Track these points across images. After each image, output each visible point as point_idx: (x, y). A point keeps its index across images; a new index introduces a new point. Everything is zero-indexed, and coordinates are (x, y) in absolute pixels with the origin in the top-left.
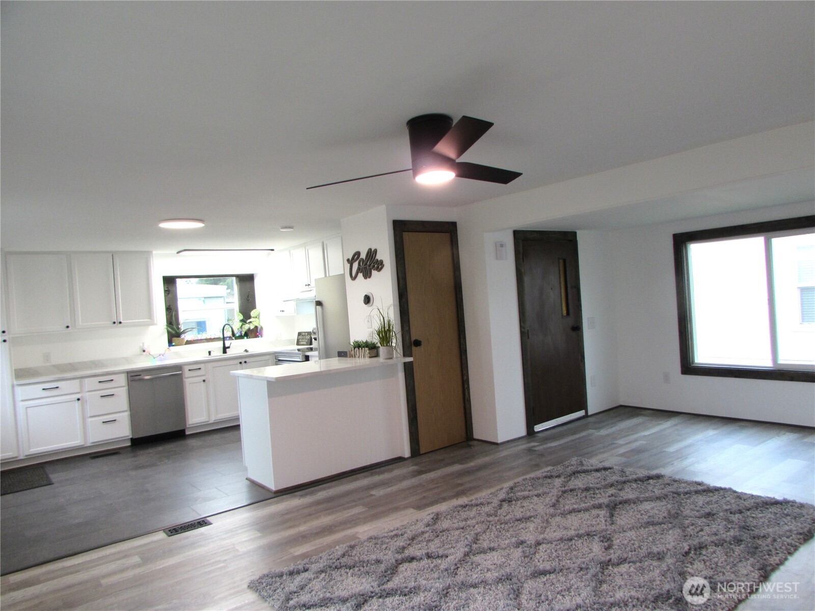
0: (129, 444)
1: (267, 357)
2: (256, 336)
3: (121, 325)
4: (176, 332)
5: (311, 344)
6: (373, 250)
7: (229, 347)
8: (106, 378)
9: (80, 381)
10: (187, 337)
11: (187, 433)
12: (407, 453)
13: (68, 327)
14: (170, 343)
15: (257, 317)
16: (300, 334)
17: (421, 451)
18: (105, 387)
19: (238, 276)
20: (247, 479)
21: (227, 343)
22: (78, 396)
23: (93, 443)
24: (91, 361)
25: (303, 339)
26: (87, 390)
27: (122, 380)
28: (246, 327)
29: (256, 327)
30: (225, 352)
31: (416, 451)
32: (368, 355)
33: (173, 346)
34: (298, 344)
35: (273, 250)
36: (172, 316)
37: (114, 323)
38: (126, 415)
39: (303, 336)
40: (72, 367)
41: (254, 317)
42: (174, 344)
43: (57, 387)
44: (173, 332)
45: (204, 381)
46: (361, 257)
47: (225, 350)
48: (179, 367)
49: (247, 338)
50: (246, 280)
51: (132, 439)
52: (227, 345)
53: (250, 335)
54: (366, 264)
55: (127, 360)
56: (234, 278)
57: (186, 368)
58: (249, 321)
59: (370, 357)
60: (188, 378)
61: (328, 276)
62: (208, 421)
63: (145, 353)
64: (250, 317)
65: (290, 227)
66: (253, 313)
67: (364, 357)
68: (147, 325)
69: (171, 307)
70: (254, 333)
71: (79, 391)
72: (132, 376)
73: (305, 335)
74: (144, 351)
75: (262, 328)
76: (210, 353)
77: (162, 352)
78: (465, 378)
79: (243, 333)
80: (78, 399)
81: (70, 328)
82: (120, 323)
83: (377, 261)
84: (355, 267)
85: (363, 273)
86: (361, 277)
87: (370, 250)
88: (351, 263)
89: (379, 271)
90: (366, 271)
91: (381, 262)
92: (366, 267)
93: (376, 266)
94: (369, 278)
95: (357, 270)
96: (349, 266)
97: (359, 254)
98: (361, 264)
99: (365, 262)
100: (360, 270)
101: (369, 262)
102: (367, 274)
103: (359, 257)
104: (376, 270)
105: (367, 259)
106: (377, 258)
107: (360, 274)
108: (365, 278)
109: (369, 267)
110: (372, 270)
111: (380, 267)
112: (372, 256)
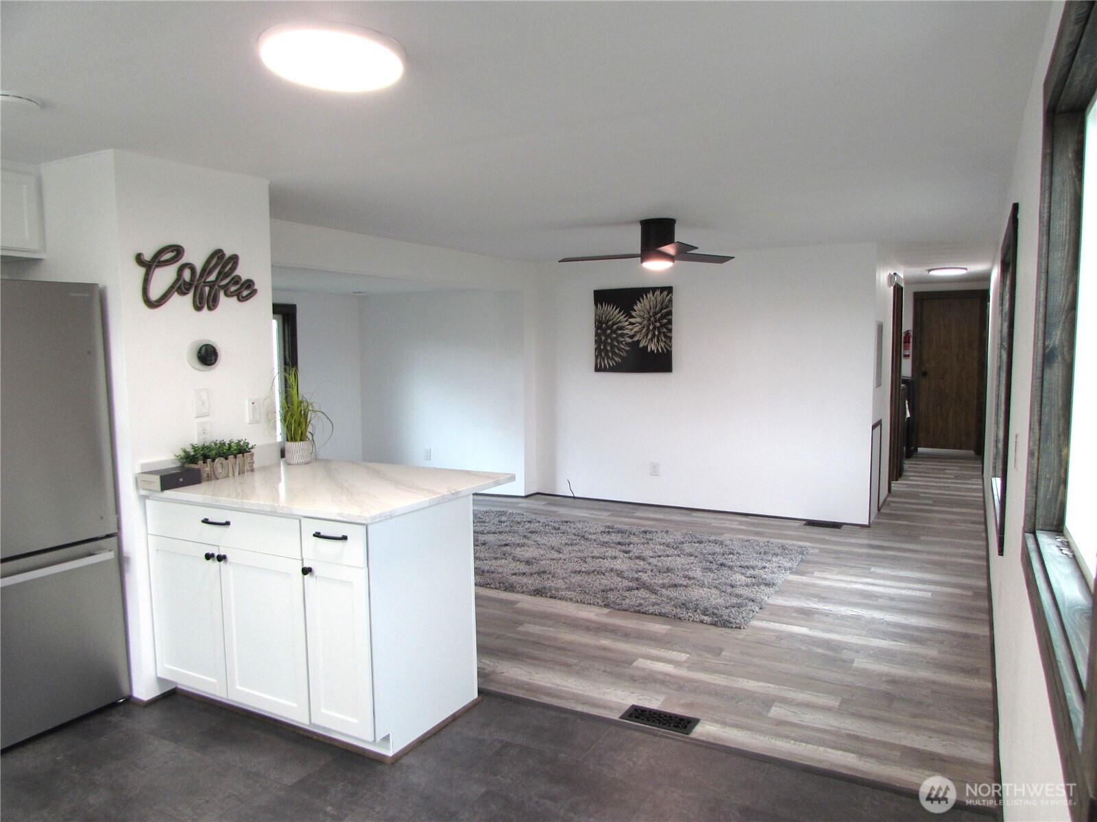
6: (226, 255)
46: (184, 260)
54: (203, 278)
67: (243, 472)
83: (236, 280)
84: (164, 278)
85: (190, 295)
86: (182, 304)
87: (218, 254)
88: (149, 265)
89: (242, 299)
90: (202, 294)
91: (249, 284)
92: (202, 284)
93: (233, 289)
94: (210, 309)
95: (172, 287)
96: (141, 271)
97: (178, 251)
98: (187, 275)
99: (201, 275)
100: (180, 287)
101: (212, 278)
102: (205, 301)
103: (180, 258)
104: (235, 298)
105: (206, 270)
106: (237, 272)
107: (178, 295)
108: (198, 308)
109: (211, 288)
110: (222, 294)
111: (245, 293)
112: (224, 267)
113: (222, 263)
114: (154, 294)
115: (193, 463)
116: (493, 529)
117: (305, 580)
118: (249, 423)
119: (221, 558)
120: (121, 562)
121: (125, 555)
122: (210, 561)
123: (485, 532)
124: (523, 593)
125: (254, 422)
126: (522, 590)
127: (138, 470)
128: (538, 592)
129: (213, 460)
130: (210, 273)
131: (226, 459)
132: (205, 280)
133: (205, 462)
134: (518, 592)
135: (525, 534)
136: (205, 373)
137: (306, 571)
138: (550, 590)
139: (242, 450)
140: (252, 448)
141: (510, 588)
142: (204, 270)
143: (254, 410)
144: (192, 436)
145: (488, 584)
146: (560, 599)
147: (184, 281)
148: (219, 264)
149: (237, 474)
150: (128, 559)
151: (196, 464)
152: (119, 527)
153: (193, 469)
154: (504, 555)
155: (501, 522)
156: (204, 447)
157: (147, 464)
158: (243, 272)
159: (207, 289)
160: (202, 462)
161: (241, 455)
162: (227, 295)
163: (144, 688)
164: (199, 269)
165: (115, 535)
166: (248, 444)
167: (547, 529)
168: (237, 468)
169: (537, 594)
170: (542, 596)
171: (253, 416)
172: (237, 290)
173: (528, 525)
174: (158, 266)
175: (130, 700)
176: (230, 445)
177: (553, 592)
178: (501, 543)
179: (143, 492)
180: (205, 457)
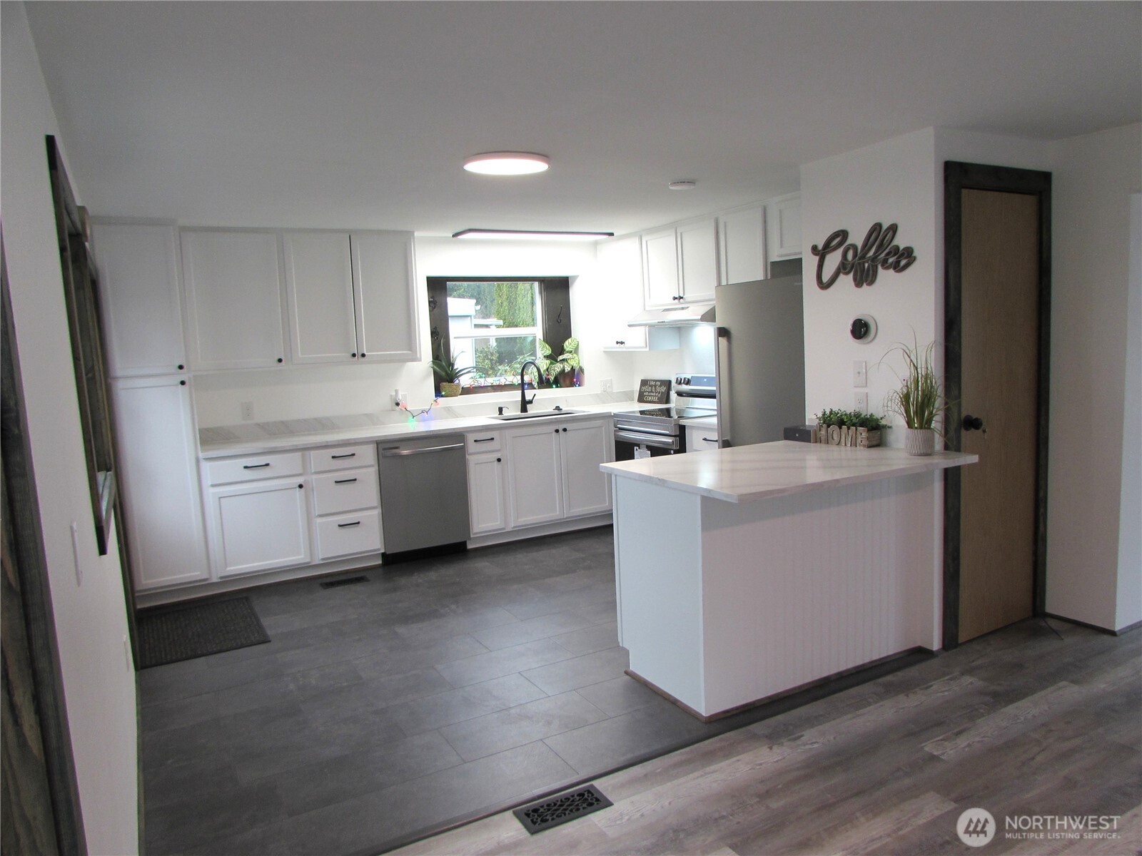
0: (380, 562)
1: (598, 423)
2: (572, 385)
3: (363, 359)
4: (447, 374)
5: (668, 401)
6: (885, 227)
7: (531, 402)
8: (344, 452)
9: (303, 456)
10: (465, 381)
11: (470, 546)
12: (936, 645)
13: (280, 360)
14: (438, 392)
15: (576, 350)
16: (644, 383)
17: (959, 638)
18: (343, 467)
19: (542, 280)
20: (627, 673)
21: (529, 394)
22: (300, 480)
23: (323, 559)
24: (315, 419)
25: (652, 392)
26: (313, 471)
27: (368, 455)
28: (558, 367)
29: (573, 369)
30: (524, 409)
31: (950, 639)
32: (865, 442)
33: (442, 396)
34: (641, 399)
35: (612, 234)
36: (439, 345)
37: (354, 355)
38: (376, 514)
39: (651, 386)
40: (285, 428)
41: (568, 352)
42: (443, 393)
43: (267, 465)
44: (443, 374)
45: (499, 460)
46: (849, 242)
47: (525, 404)
48: (458, 436)
49: (557, 387)
50: (557, 288)
51: (384, 555)
52: (528, 398)
53: (561, 381)
54: (863, 257)
55: (372, 419)
56: (536, 284)
57: (471, 438)
58: (561, 358)
59: (870, 447)
60: (475, 453)
61: (724, 283)
62: (504, 529)
63: (397, 408)
64: (562, 351)
65: (691, 182)
66: (568, 345)
67: (854, 444)
68: (403, 360)
69: (438, 330)
70: (570, 378)
71: (301, 472)
72: (384, 449)
73: (655, 386)
74: (398, 404)
75: (581, 370)
76: (501, 410)
77: (427, 407)
78: (1041, 494)
79: (552, 378)
80: (301, 486)
81: (283, 363)
82: (363, 355)
83: (895, 251)
84: (833, 260)
85: (851, 275)
86: (846, 283)
87: (878, 227)
88: (822, 253)
89: (900, 270)
90: (862, 271)
91: (908, 252)
92: (862, 261)
93: (891, 261)
94: (869, 284)
95: (839, 268)
96: (816, 260)
97: (843, 234)
98: (850, 256)
99: (862, 253)
100: (844, 268)
101: (871, 253)
102: (864, 277)
103: (846, 241)
104: (893, 270)
106: (896, 242)
107: (844, 276)
109: (870, 263)
111: (903, 262)
112: (882, 239)
113: (881, 236)
114: (825, 278)
130: (870, 248)
131: (840, 428)
132: (866, 257)
133: (822, 426)
136: (864, 346)
142: (864, 247)
147: (847, 261)
148: (877, 238)
149: (849, 445)
159: (867, 265)
161: (854, 428)
162: (885, 268)
164: (860, 246)
168: (850, 439)
172: (895, 260)
174: (828, 252)
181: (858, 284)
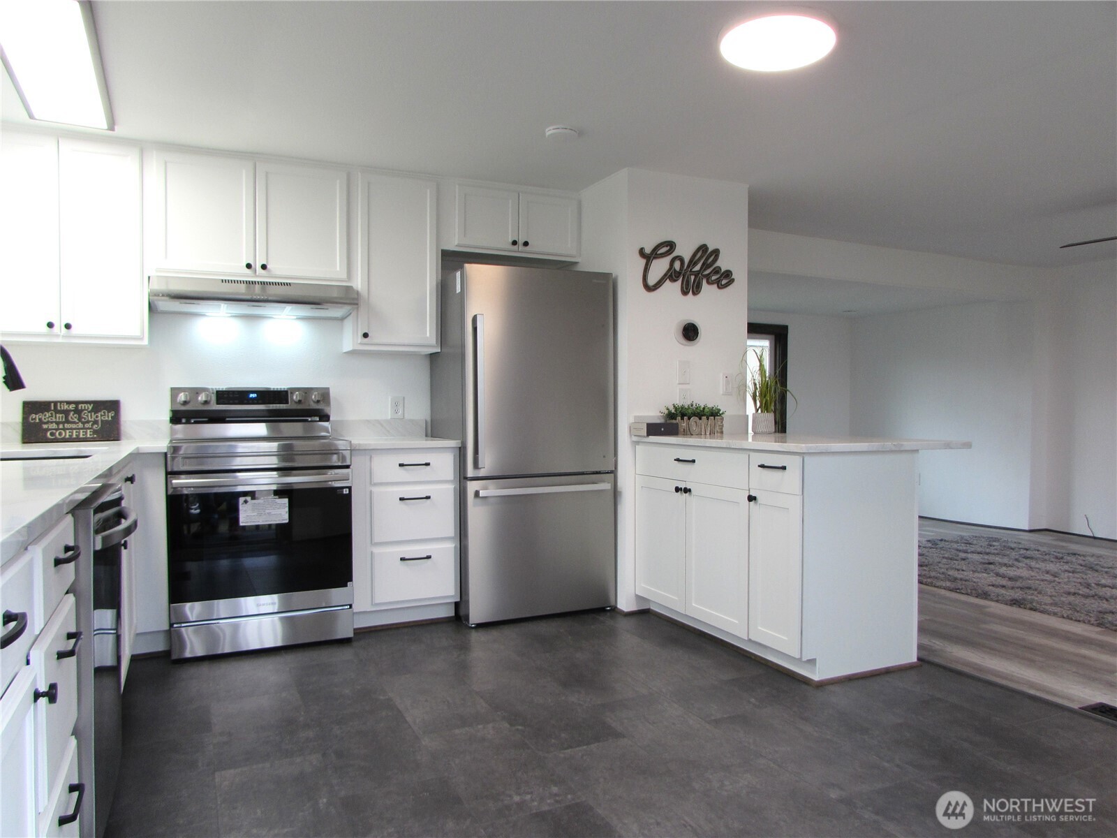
6: (710, 249)
46: (676, 253)
83: (717, 270)
84: (660, 267)
85: (679, 282)
86: (672, 288)
87: (703, 248)
88: (649, 257)
89: (721, 287)
90: (688, 282)
91: (728, 274)
92: (688, 273)
93: (714, 278)
94: (694, 294)
95: (665, 275)
96: (643, 262)
97: (671, 245)
98: (677, 265)
99: (688, 266)
100: (671, 275)
101: (697, 268)
102: (692, 288)
103: (673, 252)
104: (715, 286)
105: (693, 262)
106: (718, 264)
107: (670, 283)
108: (685, 293)
109: (696, 276)
110: (704, 282)
111: (724, 282)
112: (707, 259)
113: (706, 255)
114: (651, 281)
115: (672, 419)
116: (980, 550)
117: (751, 507)
118: (723, 395)
119: (687, 491)
120: (616, 494)
121: (619, 490)
122: (679, 493)
123: (969, 551)
124: (997, 601)
125: (727, 394)
126: (996, 599)
127: (632, 420)
128: (1015, 603)
129: (689, 419)
130: (695, 264)
131: (700, 419)
132: (691, 270)
133: (682, 419)
134: (992, 600)
135: (1017, 557)
136: (687, 347)
137: (751, 498)
138: (1031, 603)
139: (714, 413)
140: (722, 414)
141: (985, 595)
142: (691, 261)
143: (727, 383)
144: (676, 398)
145: (958, 589)
146: (1041, 612)
147: (675, 270)
148: (703, 257)
149: (708, 433)
150: (620, 492)
151: (676, 419)
152: (616, 467)
153: (672, 424)
154: (986, 570)
155: (991, 546)
156: (682, 407)
157: (638, 417)
158: (723, 263)
159: (693, 277)
160: (680, 418)
161: (713, 418)
162: (708, 283)
163: (625, 603)
164: (687, 261)
165: (614, 472)
166: (720, 410)
167: (1047, 557)
168: (709, 428)
169: (1014, 604)
170: (1020, 607)
171: (726, 389)
172: (718, 279)
173: (1022, 552)
174: (655, 258)
175: (614, 609)
176: (704, 408)
177: (1034, 604)
178: (983, 561)
179: (635, 439)
180: (683, 415)
181: (685, 292)
